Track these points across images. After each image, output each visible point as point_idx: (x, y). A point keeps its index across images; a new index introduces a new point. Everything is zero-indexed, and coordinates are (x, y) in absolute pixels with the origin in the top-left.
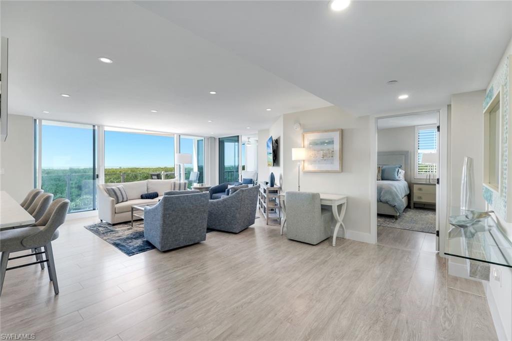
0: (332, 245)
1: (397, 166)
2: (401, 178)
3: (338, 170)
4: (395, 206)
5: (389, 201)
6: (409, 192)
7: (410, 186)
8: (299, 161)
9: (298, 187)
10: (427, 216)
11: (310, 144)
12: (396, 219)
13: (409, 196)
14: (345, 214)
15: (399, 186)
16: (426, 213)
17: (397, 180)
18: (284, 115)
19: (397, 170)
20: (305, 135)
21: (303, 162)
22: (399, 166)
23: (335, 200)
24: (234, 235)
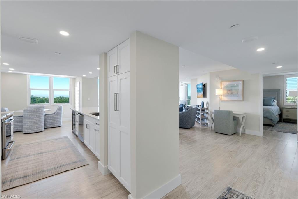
0: (239, 136)
1: (273, 98)
2: (275, 105)
3: (241, 100)
4: (272, 120)
5: (268, 117)
6: (280, 113)
7: (281, 110)
8: (219, 95)
9: (219, 108)
10: (293, 126)
11: (225, 87)
12: (273, 127)
13: (281, 115)
14: (245, 121)
15: (275, 109)
16: (292, 125)
17: (273, 106)
18: (210, 73)
19: (272, 100)
20: (222, 83)
21: (221, 96)
22: (274, 98)
23: (241, 114)
24: (187, 130)
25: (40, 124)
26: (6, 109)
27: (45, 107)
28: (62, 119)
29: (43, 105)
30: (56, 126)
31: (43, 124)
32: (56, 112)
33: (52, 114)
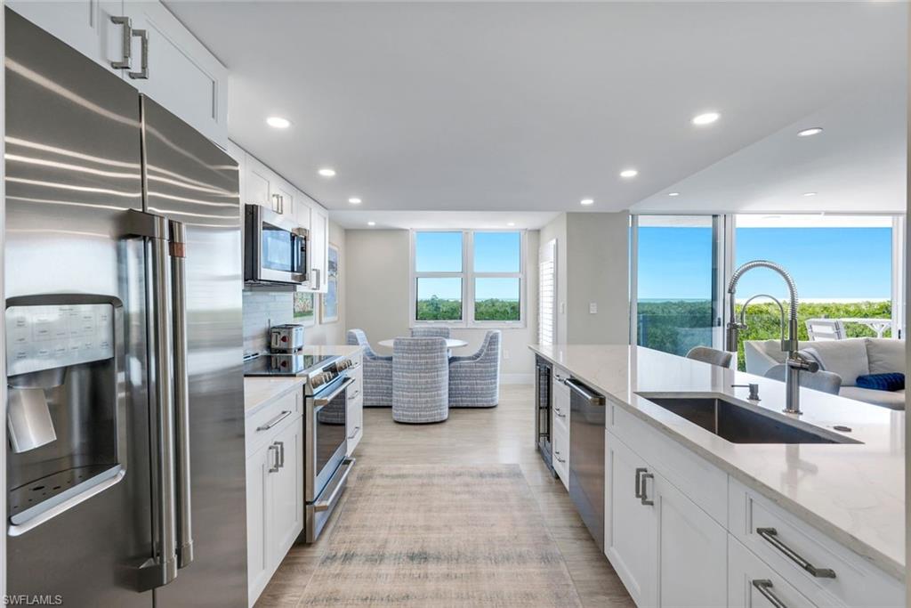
25: (438, 395)
26: (359, 333)
27: (451, 334)
28: (498, 379)
29: (447, 326)
30: (480, 404)
31: (445, 394)
32: (482, 351)
33: (469, 358)
